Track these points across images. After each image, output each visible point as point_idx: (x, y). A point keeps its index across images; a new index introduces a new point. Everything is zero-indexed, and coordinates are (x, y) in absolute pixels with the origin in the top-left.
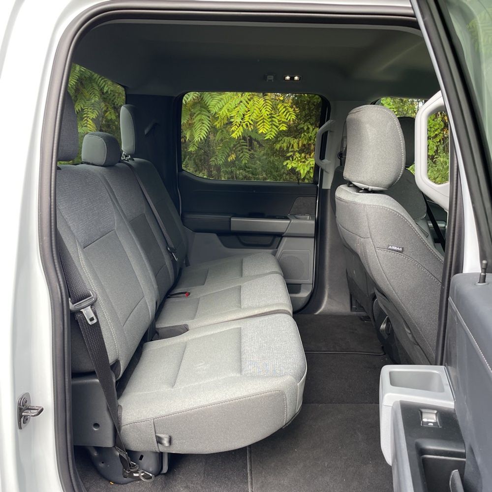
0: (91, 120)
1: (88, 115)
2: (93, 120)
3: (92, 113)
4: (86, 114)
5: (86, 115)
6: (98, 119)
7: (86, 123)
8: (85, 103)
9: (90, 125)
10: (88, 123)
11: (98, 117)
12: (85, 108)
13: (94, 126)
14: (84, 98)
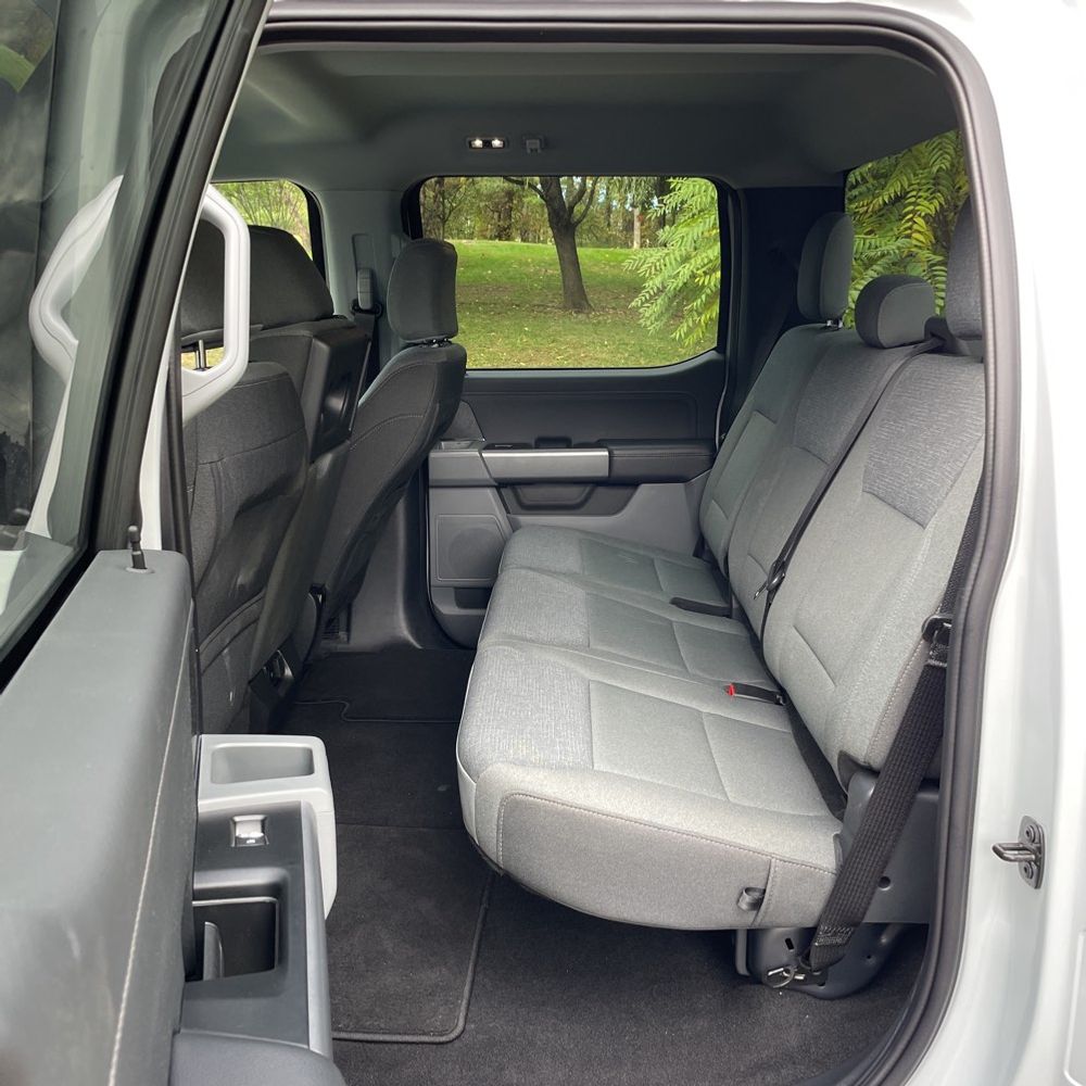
0: (924, 218)
1: (917, 208)
2: (926, 218)
3: (930, 200)
4: (910, 204)
5: (911, 208)
6: (945, 217)
7: (910, 228)
8: (915, 175)
9: (919, 232)
10: (915, 227)
11: (942, 211)
12: (911, 188)
13: (930, 234)
14: (913, 162)
